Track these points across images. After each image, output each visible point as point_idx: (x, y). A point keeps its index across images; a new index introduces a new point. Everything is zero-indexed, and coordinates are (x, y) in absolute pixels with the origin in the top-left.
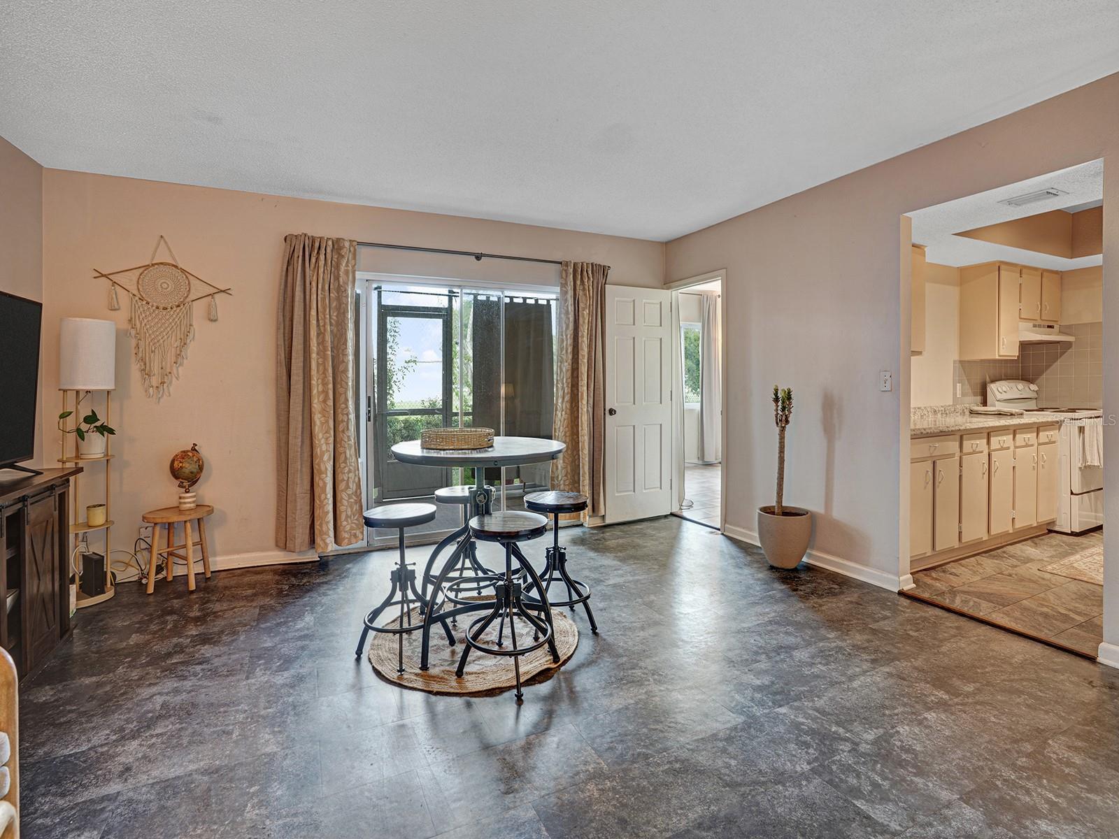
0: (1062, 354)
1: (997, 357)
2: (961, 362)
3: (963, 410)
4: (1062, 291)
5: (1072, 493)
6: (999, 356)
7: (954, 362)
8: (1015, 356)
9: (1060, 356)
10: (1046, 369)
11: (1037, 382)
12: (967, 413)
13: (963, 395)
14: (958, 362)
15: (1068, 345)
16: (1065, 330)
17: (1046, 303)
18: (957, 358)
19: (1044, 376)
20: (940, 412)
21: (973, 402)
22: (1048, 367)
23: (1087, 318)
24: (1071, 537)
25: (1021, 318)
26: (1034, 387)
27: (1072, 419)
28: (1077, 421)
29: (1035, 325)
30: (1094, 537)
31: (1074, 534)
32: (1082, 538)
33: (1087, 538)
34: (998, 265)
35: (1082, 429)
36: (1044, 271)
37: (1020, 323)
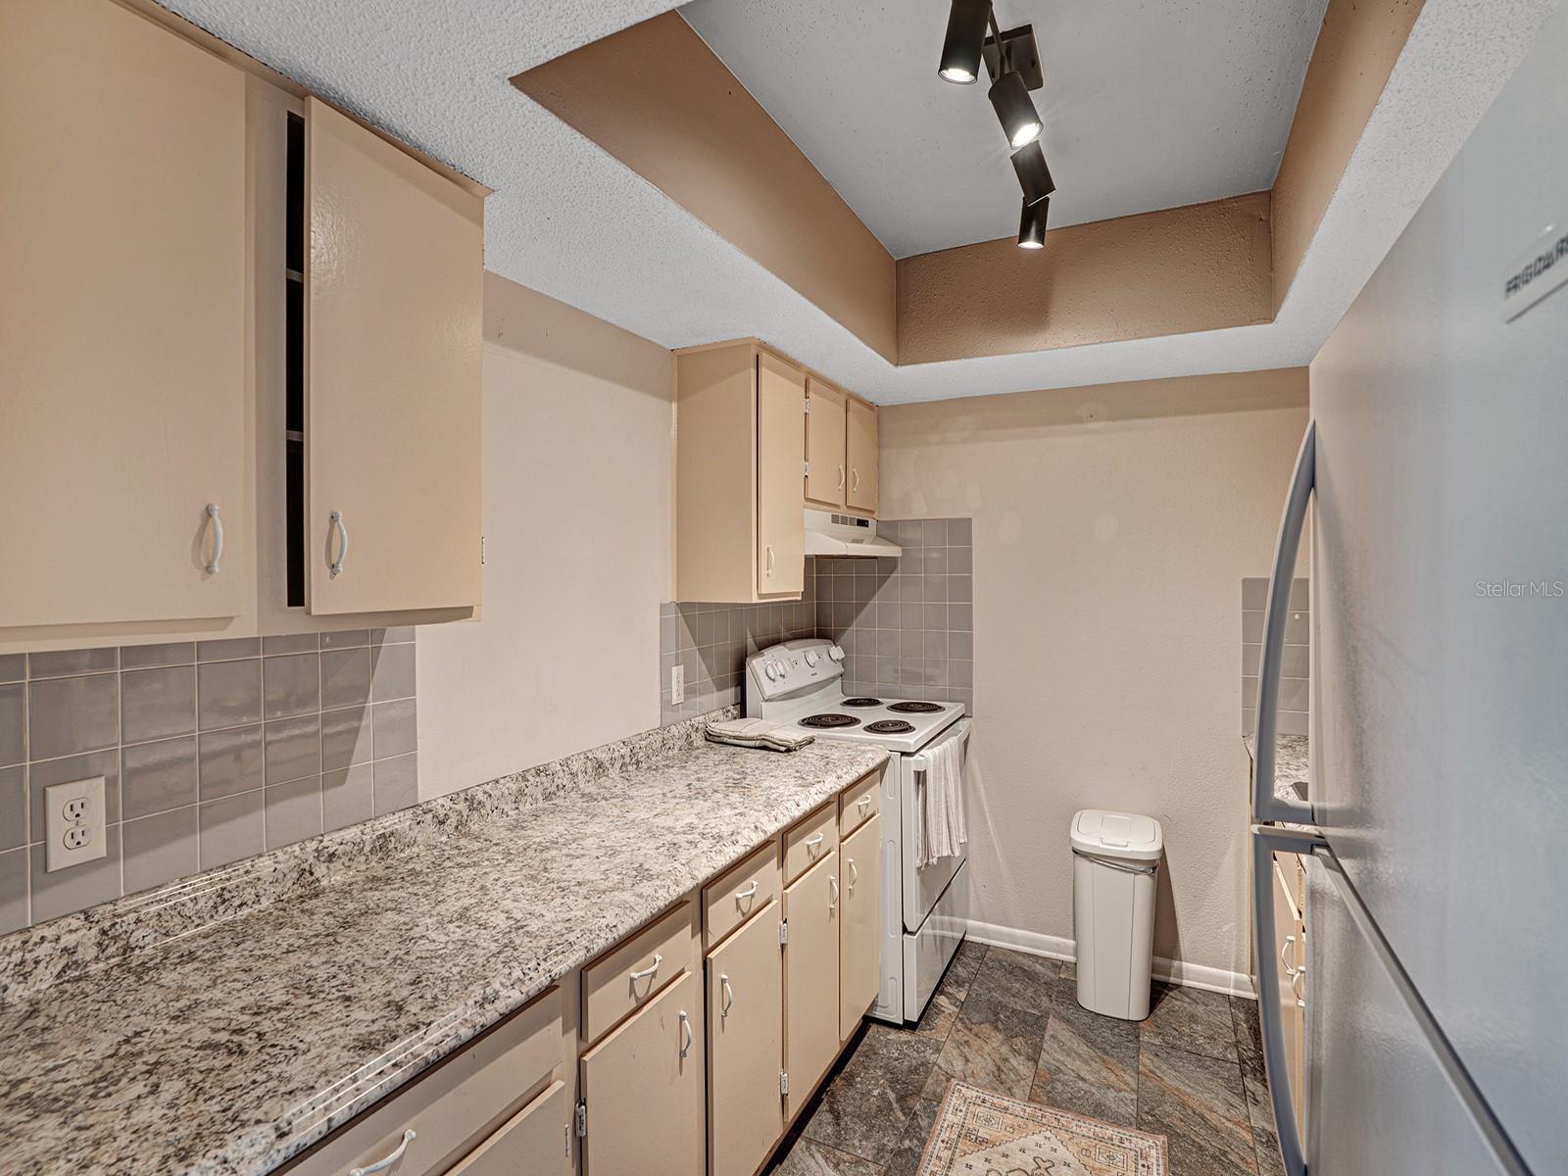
0: (882, 581)
1: (755, 600)
2: (683, 607)
3: (689, 736)
4: (879, 447)
5: (905, 930)
6: (760, 596)
7: (662, 606)
8: (795, 594)
9: (879, 588)
10: (858, 612)
11: (844, 639)
12: (698, 740)
13: (690, 691)
14: (673, 609)
15: (888, 565)
16: (888, 532)
17: (855, 470)
18: (670, 596)
19: (854, 628)
21: (713, 709)
22: (860, 607)
23: (919, 510)
24: (905, 1036)
25: (807, 499)
26: (837, 652)
27: (903, 754)
28: (911, 759)
29: (835, 519)
30: (941, 1016)
31: (909, 1026)
32: (923, 1034)
33: (930, 1030)
34: (754, 352)
35: (921, 777)
36: (851, 397)
37: (806, 511)
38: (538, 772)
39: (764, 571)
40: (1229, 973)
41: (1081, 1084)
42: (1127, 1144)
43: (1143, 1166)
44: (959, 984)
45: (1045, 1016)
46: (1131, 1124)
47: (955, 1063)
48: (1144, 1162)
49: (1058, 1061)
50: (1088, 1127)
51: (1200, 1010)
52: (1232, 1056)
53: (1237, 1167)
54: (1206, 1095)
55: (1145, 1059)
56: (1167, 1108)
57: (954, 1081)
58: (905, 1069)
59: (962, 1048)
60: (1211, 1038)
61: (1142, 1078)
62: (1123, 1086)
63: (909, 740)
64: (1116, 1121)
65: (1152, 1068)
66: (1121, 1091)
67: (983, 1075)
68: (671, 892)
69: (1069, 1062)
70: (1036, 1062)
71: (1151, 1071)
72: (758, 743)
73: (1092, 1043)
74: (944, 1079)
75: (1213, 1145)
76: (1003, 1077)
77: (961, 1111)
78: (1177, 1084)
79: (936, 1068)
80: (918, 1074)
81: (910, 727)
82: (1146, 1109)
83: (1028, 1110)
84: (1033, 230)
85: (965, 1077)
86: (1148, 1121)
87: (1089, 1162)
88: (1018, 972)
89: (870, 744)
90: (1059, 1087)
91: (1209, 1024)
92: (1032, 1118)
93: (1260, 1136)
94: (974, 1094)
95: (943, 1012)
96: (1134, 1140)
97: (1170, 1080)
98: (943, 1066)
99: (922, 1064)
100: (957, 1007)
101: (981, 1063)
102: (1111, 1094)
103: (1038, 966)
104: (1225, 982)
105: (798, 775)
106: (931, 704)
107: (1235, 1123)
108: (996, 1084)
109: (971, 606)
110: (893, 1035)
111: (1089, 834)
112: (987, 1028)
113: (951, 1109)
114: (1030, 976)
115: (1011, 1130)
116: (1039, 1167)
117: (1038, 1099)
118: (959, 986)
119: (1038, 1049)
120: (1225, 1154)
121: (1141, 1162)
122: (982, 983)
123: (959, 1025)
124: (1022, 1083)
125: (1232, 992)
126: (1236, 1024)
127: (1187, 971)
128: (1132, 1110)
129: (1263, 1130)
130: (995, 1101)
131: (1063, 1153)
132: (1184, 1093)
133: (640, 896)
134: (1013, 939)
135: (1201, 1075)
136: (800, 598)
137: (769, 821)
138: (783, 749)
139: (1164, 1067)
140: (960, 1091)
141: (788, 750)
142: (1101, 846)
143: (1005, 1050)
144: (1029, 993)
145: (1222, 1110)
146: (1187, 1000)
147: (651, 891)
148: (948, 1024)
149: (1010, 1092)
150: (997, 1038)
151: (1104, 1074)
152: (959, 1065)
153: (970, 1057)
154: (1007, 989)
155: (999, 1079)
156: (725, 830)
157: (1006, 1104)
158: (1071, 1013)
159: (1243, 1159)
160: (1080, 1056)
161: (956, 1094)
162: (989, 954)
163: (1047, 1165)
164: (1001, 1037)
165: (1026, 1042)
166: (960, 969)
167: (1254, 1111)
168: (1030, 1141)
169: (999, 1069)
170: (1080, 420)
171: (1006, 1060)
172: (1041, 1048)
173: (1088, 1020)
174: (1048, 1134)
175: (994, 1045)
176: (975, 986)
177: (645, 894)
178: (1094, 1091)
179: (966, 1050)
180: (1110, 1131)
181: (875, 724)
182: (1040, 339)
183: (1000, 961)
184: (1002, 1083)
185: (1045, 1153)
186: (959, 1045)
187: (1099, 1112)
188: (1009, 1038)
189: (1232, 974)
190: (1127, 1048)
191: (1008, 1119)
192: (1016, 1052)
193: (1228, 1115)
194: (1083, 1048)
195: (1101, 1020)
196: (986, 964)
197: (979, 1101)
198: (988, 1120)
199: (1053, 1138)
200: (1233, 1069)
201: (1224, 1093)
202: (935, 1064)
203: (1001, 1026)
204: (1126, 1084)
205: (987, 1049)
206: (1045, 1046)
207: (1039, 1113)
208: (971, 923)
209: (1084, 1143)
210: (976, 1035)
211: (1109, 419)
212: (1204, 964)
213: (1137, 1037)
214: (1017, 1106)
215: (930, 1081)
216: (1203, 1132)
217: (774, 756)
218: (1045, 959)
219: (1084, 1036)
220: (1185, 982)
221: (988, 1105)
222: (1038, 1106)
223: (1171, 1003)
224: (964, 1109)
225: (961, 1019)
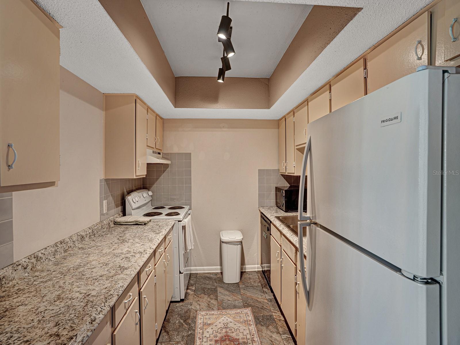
0: (164, 171)
2: (107, 180)
3: (109, 223)
4: (163, 131)
5: (180, 273)
6: (136, 176)
7: (101, 180)
8: (144, 175)
9: (163, 173)
10: (156, 181)
11: (152, 189)
12: (112, 225)
13: (108, 209)
14: (104, 181)
15: (166, 166)
16: (166, 156)
17: (158, 137)
18: (103, 177)
19: (155, 185)
20: (88, 236)
21: (116, 215)
22: (157, 179)
23: (175, 150)
24: (181, 304)
25: (147, 146)
26: (150, 193)
27: (179, 221)
28: (181, 222)
29: (153, 152)
30: (190, 295)
31: (182, 300)
32: (186, 302)
33: (188, 300)
34: (135, 98)
35: (184, 228)
36: (157, 115)
37: (147, 149)
38: (61, 243)
39: (137, 168)
40: (255, 266)
41: (229, 302)
42: (243, 312)
43: (247, 316)
44: (192, 285)
45: (216, 288)
46: (243, 307)
47: (197, 307)
48: (248, 315)
49: (222, 298)
50: (233, 311)
51: (251, 276)
52: (260, 284)
53: (266, 309)
54: (256, 295)
55: (242, 291)
56: (249, 301)
57: (198, 312)
58: (184, 313)
59: (197, 302)
60: (255, 282)
61: (242, 296)
62: (239, 299)
63: (180, 217)
64: (239, 308)
65: (244, 293)
66: (238, 300)
67: (205, 307)
68: (135, 272)
69: (225, 297)
70: (217, 300)
71: (244, 294)
72: (134, 223)
73: (229, 291)
74: (195, 312)
75: (260, 306)
76: (210, 306)
77: (202, 319)
78: (250, 295)
79: (192, 310)
80: (188, 313)
81: (179, 214)
82: (245, 303)
83: (219, 312)
84: (222, 77)
85: (201, 309)
86: (246, 305)
87: (236, 320)
88: (207, 278)
89: (169, 219)
90: (224, 304)
91: (253, 279)
92: (220, 314)
93: (268, 300)
94: (204, 313)
95: (190, 294)
96: (244, 311)
97: (248, 294)
98: (194, 308)
99: (188, 310)
100: (193, 292)
101: (204, 305)
102: (237, 302)
103: (211, 275)
104: (255, 268)
105: (153, 231)
106: (181, 207)
107: (263, 299)
108: (209, 309)
109: (191, 178)
110: (178, 304)
111: (226, 237)
112: (203, 295)
113: (199, 319)
114: (210, 278)
115: (216, 319)
116: (225, 325)
117: (220, 309)
118: (192, 286)
119: (217, 296)
120: (263, 307)
121: (247, 315)
122: (198, 283)
123: (195, 296)
124: (215, 306)
125: (256, 270)
126: (259, 277)
127: (247, 267)
128: (242, 304)
129: (269, 299)
130: (210, 313)
131: (229, 320)
132: (252, 296)
133: (127, 275)
134: (204, 270)
135: (255, 291)
136: (145, 177)
137: (153, 245)
138: (143, 224)
139: (246, 292)
140: (201, 314)
141: (145, 224)
142: (229, 239)
143: (209, 299)
144: (211, 283)
145: (260, 297)
146: (247, 274)
147: (129, 273)
148: (192, 297)
149: (213, 310)
150: (206, 297)
151: (234, 297)
152: (198, 307)
153: (200, 304)
154: (205, 283)
155: (210, 307)
156: (142, 250)
157: (213, 313)
158: (222, 285)
159: (266, 306)
160: (227, 295)
161: (200, 315)
162: (198, 275)
163: (226, 324)
164: (207, 296)
165: (213, 296)
166: (191, 281)
167: (266, 295)
168: (221, 320)
169: (208, 304)
170: (221, 128)
171: (210, 302)
172: (218, 296)
173: (227, 286)
174: (225, 317)
175: (206, 299)
176: (197, 285)
177: (128, 274)
178: (232, 302)
179: (199, 302)
180: (239, 311)
181: (169, 213)
182: (215, 105)
183: (201, 276)
184: (210, 308)
185: (225, 321)
186: (196, 302)
187: (235, 307)
188: (209, 296)
189: (256, 266)
190: (237, 290)
191: (214, 316)
192: (212, 299)
193: (262, 298)
194: (227, 293)
195: (230, 285)
196: (198, 278)
197: (206, 315)
198: (209, 319)
199: (226, 317)
200: (260, 287)
201: (260, 293)
202: (191, 309)
203: (206, 294)
204: (239, 298)
205: (204, 300)
206: (218, 295)
207: (221, 312)
208: (192, 268)
209: (233, 316)
210: (200, 298)
211: (228, 128)
212: (250, 265)
213: (239, 286)
214: (215, 312)
215: (191, 314)
216: (258, 304)
217: (141, 226)
218: (213, 273)
219: (227, 290)
220: (247, 270)
221: (208, 315)
222: (221, 311)
223: (245, 276)
224: (202, 318)
225: (195, 295)
